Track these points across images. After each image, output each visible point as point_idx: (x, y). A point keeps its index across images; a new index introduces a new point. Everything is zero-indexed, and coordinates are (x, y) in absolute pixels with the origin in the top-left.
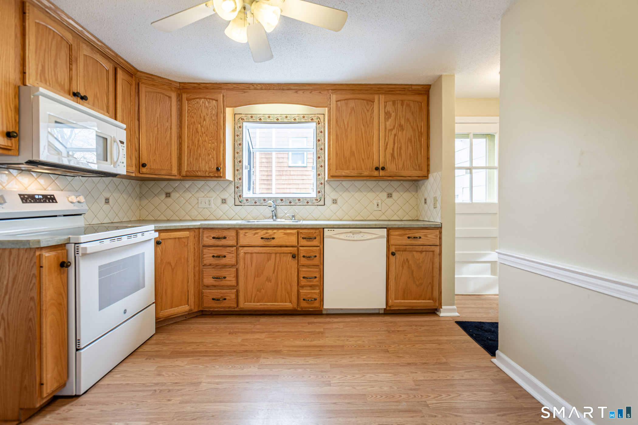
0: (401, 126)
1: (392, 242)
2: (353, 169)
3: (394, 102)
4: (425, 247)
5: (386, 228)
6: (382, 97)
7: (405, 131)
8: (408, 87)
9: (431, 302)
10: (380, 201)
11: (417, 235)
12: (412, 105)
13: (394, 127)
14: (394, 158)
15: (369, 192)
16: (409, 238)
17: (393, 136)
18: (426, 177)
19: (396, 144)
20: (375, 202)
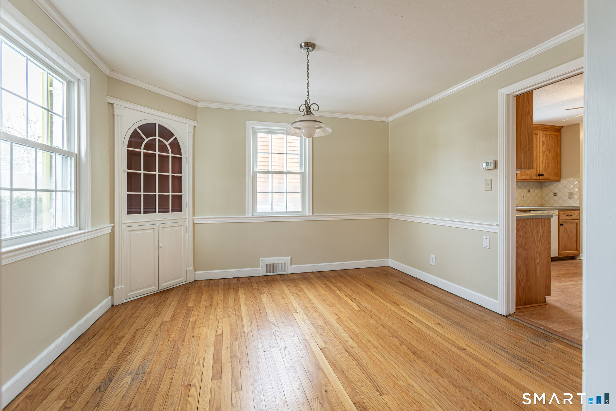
0: (549, 150)
1: (561, 218)
2: (528, 175)
3: (546, 135)
4: (573, 220)
5: (558, 210)
6: (541, 132)
7: (551, 153)
8: (553, 127)
9: (576, 252)
10: (525, 194)
11: (570, 214)
12: (554, 137)
13: (546, 150)
14: (546, 169)
15: (525, 188)
16: (567, 215)
17: (545, 156)
18: (559, 180)
19: (547, 161)
20: (522, 195)
